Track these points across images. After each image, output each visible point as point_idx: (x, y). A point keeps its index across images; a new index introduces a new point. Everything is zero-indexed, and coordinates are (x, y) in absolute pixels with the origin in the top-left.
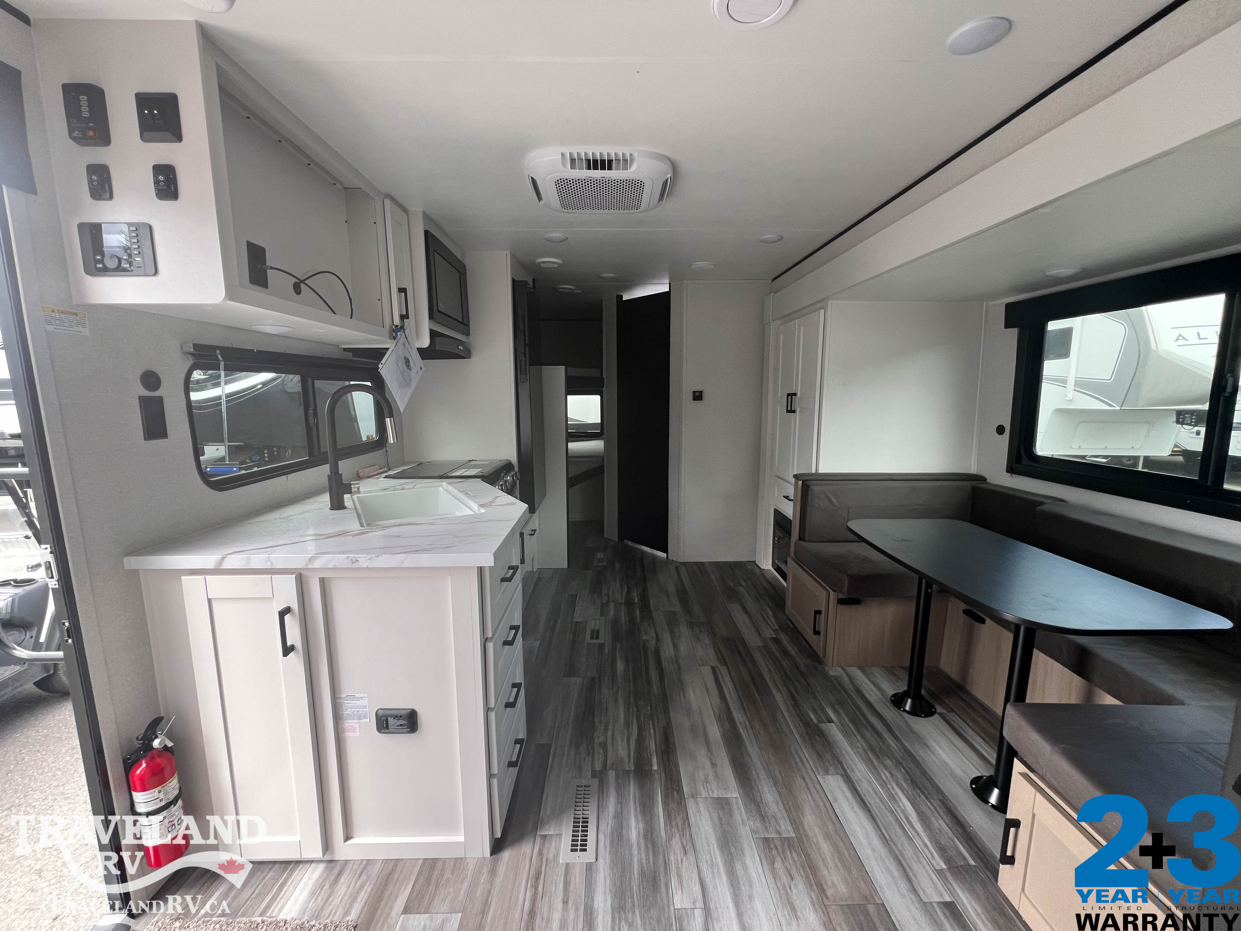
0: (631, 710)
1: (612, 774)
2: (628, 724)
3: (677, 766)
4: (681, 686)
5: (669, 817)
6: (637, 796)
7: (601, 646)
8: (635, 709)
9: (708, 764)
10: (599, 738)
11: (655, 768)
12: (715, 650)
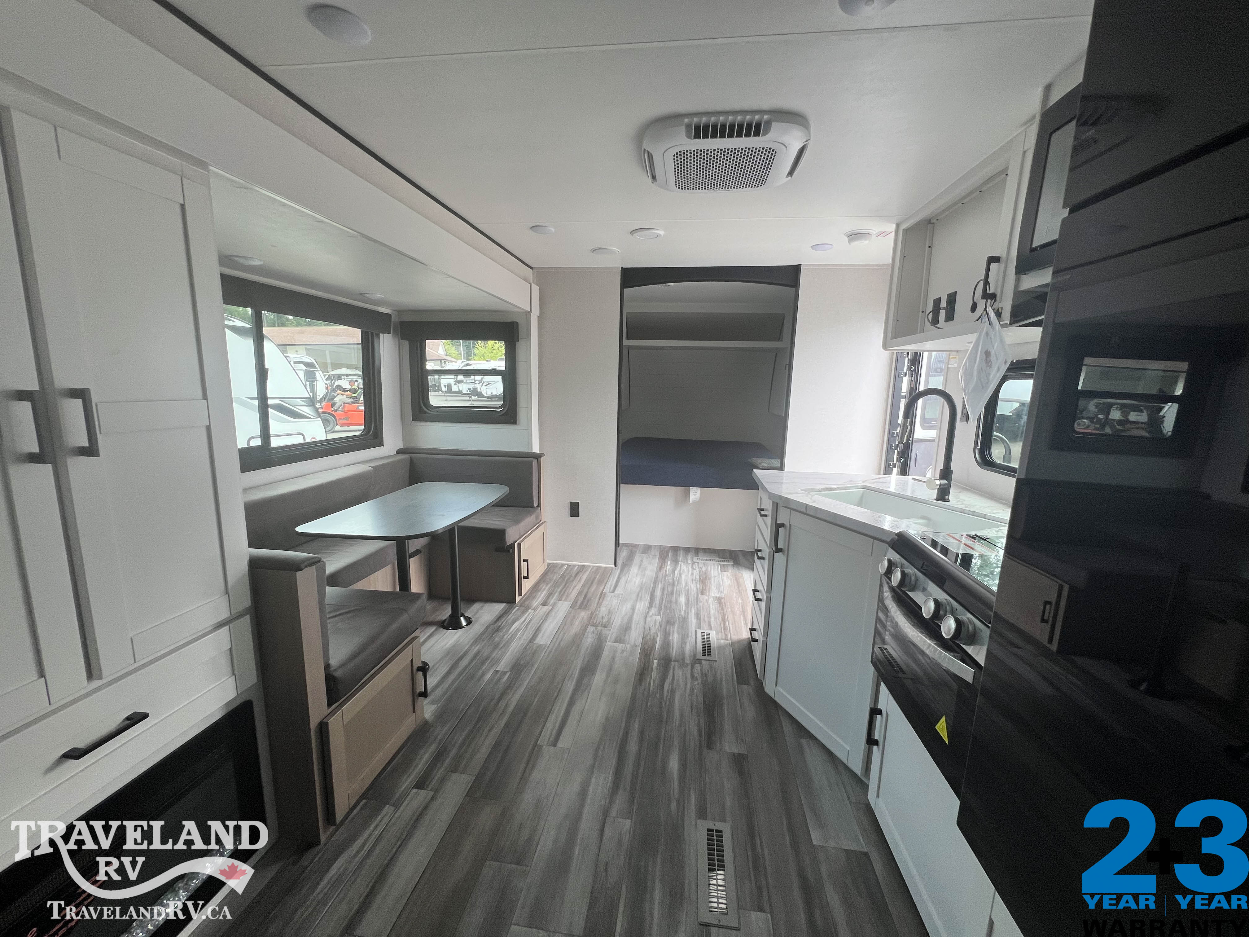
0: (667, 703)
1: (688, 661)
2: (672, 691)
3: (640, 660)
4: (607, 725)
5: (654, 641)
6: (671, 650)
7: (702, 813)
8: (663, 703)
9: (617, 659)
10: (698, 683)
11: (656, 661)
12: (530, 775)
